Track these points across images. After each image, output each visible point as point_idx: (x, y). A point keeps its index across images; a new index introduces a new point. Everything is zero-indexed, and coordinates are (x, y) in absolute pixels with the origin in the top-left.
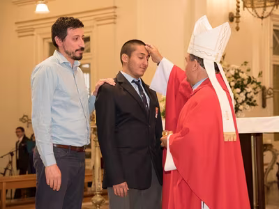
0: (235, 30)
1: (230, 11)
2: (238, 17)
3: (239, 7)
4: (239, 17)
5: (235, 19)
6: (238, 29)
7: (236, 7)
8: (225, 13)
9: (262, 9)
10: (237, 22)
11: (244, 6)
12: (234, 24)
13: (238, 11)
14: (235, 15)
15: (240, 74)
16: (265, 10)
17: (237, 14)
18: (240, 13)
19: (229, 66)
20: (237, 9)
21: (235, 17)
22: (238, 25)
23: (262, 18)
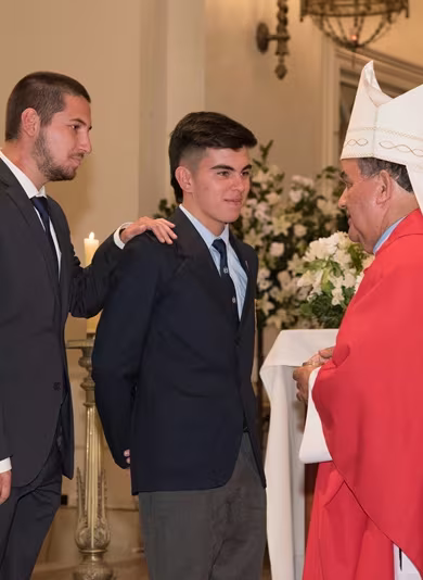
0: (274, 77)
1: (260, 18)
2: (283, 39)
3: (285, 10)
4: (286, 39)
5: (273, 45)
6: (281, 72)
7: (276, 9)
8: (248, 24)
10: (282, 52)
12: (271, 58)
13: (283, 22)
14: (273, 31)
15: (320, 204)
17: (278, 29)
18: (289, 28)
19: (280, 178)
20: (279, 17)
21: (274, 38)
22: (282, 61)
23: (354, 46)
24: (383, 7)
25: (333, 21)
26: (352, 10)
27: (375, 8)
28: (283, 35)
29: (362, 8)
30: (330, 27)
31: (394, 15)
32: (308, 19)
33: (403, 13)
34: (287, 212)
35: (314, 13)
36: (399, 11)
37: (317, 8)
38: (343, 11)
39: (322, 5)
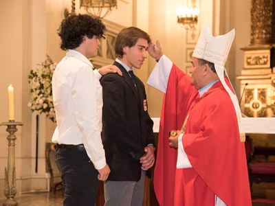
1: (66, 7)
3: (74, 4)
7: (71, 4)
11: (81, 6)
13: (74, 9)
14: (70, 12)
17: (72, 11)
18: (76, 11)
20: (72, 7)
24: (108, 5)
25: (91, 9)
26: (97, 5)
27: (106, 5)
29: (101, 5)
31: (112, 8)
32: (82, 8)
35: (84, 6)
36: (114, 6)
37: (85, 4)
38: (95, 6)
39: (87, 4)
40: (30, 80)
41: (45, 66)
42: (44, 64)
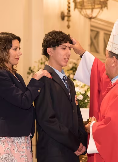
0: (66, 28)
1: (62, 10)
2: (69, 16)
3: (69, 7)
5: (66, 18)
6: (69, 27)
7: (67, 7)
9: (90, 11)
10: (68, 21)
11: (76, 7)
12: (65, 22)
13: (69, 11)
14: (66, 14)
16: (92, 11)
17: (68, 13)
18: (71, 13)
20: (68, 9)
21: (66, 16)
22: (69, 23)
23: (90, 18)
24: (100, 6)
25: (84, 10)
27: (96, 6)
28: (69, 15)
29: (93, 7)
30: (84, 12)
31: (103, 9)
32: (76, 10)
33: (106, 8)
34: (68, 70)
35: (78, 8)
36: (104, 7)
39: (81, 6)
40: (28, 75)
41: (41, 63)
42: (41, 61)
